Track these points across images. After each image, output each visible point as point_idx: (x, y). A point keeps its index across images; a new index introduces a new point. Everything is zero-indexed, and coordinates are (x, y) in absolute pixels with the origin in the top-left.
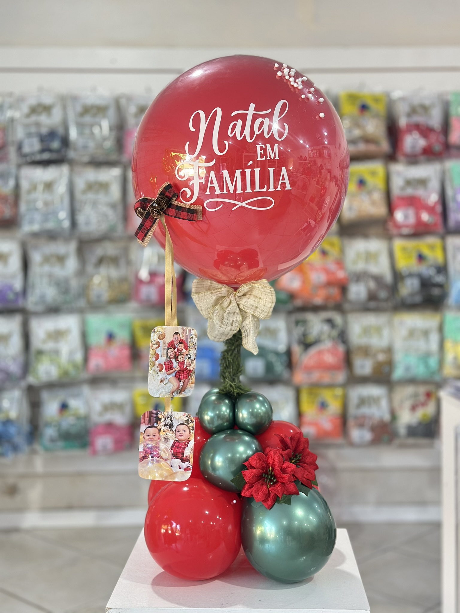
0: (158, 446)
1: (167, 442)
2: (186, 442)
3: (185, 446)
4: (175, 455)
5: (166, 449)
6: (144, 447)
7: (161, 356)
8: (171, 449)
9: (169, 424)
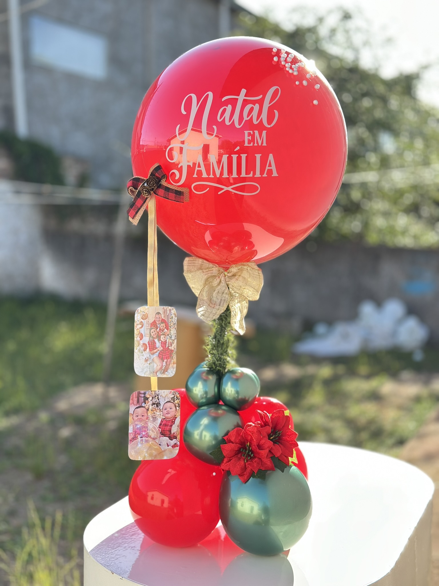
0: (146, 425)
1: (156, 421)
2: (173, 419)
3: (172, 423)
4: (163, 434)
5: (154, 428)
6: (133, 427)
7: (145, 336)
8: (159, 428)
9: (156, 403)
